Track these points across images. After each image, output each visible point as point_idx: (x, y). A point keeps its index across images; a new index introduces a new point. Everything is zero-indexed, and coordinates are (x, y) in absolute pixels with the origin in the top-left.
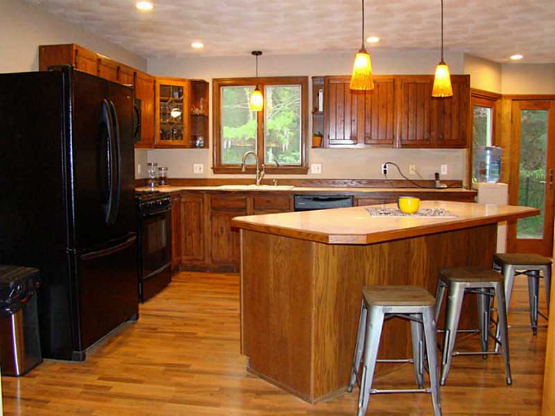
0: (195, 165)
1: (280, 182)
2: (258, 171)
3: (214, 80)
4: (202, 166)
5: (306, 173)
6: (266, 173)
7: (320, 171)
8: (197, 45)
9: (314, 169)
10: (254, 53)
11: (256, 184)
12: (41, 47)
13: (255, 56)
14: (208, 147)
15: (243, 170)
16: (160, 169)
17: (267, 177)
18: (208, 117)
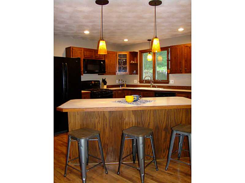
0: (135, 80)
1: (159, 87)
2: (151, 83)
3: (139, 51)
4: (136, 80)
5: (168, 83)
6: (154, 83)
7: (173, 83)
8: (126, 40)
9: (171, 82)
10: (148, 40)
11: (150, 87)
12: (66, 48)
13: (149, 41)
14: (138, 74)
15: (144, 82)
16: (124, 81)
17: (154, 85)
18: (138, 64)
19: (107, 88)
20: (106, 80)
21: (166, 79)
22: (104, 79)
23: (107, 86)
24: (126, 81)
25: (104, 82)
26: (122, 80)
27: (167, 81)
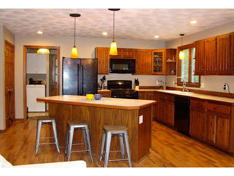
5: (199, 87)
7: (204, 87)
9: (202, 86)
10: (181, 35)
11: (183, 91)
14: (176, 75)
18: (176, 63)
19: (139, 89)
20: (139, 80)
21: (198, 82)
22: (136, 79)
23: (139, 87)
24: (166, 83)
25: (137, 83)
26: (161, 81)
27: (198, 85)
